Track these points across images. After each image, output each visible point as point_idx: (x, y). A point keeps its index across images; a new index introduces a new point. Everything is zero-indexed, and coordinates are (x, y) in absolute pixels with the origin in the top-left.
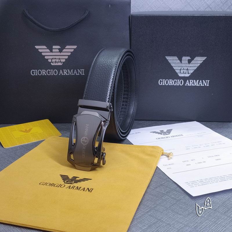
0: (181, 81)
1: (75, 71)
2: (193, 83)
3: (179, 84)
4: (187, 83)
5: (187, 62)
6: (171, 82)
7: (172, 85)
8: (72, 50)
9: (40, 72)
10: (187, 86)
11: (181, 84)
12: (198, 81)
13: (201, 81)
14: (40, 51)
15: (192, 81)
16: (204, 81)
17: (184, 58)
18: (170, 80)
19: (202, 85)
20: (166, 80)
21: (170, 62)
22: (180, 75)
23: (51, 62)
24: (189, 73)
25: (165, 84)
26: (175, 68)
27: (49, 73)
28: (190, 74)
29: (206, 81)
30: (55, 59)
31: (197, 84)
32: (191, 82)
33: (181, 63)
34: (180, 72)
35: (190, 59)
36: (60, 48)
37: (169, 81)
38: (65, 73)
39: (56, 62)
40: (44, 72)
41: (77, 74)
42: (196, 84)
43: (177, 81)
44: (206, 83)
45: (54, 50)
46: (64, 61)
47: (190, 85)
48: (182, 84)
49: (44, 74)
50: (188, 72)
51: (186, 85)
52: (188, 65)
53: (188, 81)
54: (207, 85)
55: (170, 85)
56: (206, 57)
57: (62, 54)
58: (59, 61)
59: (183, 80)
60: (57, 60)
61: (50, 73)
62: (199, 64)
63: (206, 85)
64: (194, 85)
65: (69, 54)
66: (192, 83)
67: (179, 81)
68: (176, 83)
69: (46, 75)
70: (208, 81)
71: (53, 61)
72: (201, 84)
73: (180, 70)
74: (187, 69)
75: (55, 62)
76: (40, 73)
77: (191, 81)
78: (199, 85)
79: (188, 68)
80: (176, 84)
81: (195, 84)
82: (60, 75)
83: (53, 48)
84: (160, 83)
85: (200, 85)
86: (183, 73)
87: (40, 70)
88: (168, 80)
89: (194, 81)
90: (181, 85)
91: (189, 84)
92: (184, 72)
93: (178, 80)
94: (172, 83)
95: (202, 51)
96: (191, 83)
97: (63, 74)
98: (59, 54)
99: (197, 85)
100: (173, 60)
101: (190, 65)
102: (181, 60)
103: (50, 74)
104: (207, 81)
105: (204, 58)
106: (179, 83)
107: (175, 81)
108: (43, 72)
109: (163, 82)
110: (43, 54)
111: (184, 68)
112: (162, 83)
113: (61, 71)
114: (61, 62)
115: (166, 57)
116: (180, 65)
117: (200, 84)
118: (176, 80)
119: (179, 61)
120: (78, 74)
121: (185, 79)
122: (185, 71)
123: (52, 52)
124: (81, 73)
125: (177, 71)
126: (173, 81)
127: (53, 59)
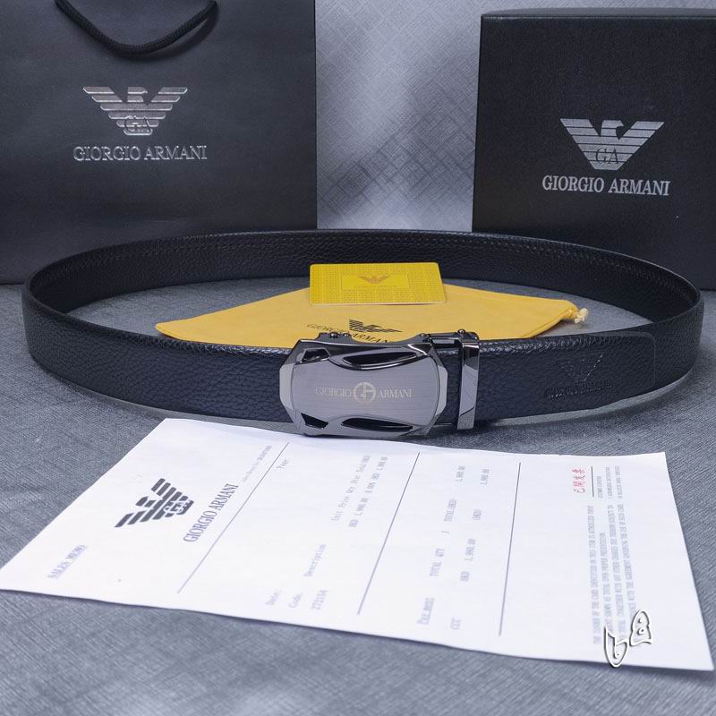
0: (599, 183)
2: (628, 187)
3: (593, 188)
5: (614, 133)
10: (613, 195)
11: (599, 188)
12: (640, 182)
13: (648, 182)
15: (625, 183)
16: (655, 182)
22: (596, 166)
24: (617, 162)
28: (622, 164)
29: (662, 182)
34: (597, 157)
35: (622, 125)
42: (635, 191)
43: (589, 181)
44: (662, 188)
47: (621, 192)
51: (610, 191)
53: (615, 181)
54: (664, 192)
59: (604, 179)
62: (645, 139)
63: (661, 194)
67: (594, 181)
70: (667, 183)
72: (649, 189)
73: (597, 153)
74: (615, 152)
77: (622, 181)
78: (643, 193)
79: (617, 148)
85: (646, 192)
86: (604, 161)
92: (607, 159)
95: (652, 108)
96: (621, 188)
104: (665, 184)
106: (593, 186)
116: (596, 140)
117: (645, 189)
118: (586, 179)
121: (608, 176)
125: (590, 157)
126: (578, 179)
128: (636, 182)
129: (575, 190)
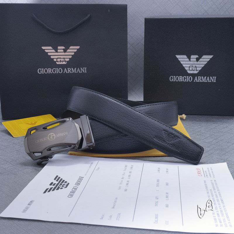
1: (78, 69)
4: (195, 80)
6: (181, 79)
7: (182, 81)
8: (76, 50)
9: (46, 70)
14: (46, 51)
18: (180, 77)
20: (176, 77)
21: (180, 60)
23: (56, 62)
26: (184, 66)
27: (54, 72)
30: (60, 58)
31: (204, 81)
33: (190, 61)
36: (65, 48)
38: (69, 71)
39: (61, 61)
40: (49, 71)
46: (68, 60)
48: (191, 81)
49: (50, 72)
50: (196, 69)
55: (180, 81)
56: (213, 56)
58: (64, 60)
60: (62, 60)
64: (202, 81)
65: (73, 54)
68: (186, 79)
71: (59, 60)
75: (59, 61)
76: (46, 71)
80: (185, 81)
82: (64, 73)
83: (58, 48)
84: (171, 80)
88: (178, 77)
89: (202, 78)
91: (198, 80)
93: (188, 77)
94: (182, 79)
97: (67, 72)
100: (182, 59)
103: (56, 72)
105: (211, 57)
107: (185, 77)
109: (173, 78)
110: (49, 54)
111: (192, 66)
112: (172, 79)
113: (65, 69)
114: (66, 61)
115: (176, 56)
122: (194, 68)
123: (58, 52)
124: (83, 71)
127: (58, 58)
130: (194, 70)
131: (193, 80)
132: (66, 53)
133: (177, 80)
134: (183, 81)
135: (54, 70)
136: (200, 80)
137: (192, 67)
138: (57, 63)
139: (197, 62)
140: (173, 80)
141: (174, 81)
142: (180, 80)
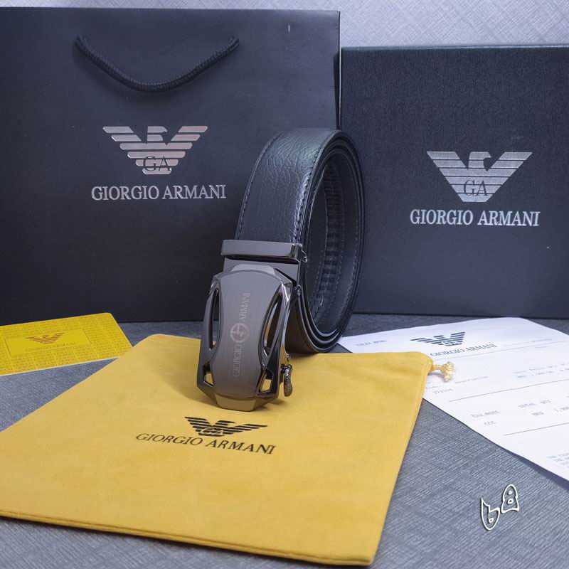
0: (468, 214)
1: (203, 188)
2: (498, 219)
3: (462, 221)
4: (481, 220)
5: (481, 165)
6: (441, 217)
8: (196, 138)
9: (114, 191)
10: (483, 226)
11: (468, 221)
12: (509, 213)
13: (517, 214)
14: (115, 138)
15: (494, 215)
16: (525, 213)
17: (474, 156)
18: (439, 211)
19: (522, 223)
20: (429, 212)
21: (438, 165)
22: (465, 198)
23: (141, 168)
24: (486, 194)
25: (425, 221)
26: (450, 181)
27: (137, 195)
28: (490, 196)
29: (532, 213)
30: (154, 158)
31: (507, 223)
32: (491, 218)
33: (467, 168)
34: (465, 190)
35: (489, 157)
36: (166, 131)
37: (437, 213)
38: (178, 193)
39: (155, 167)
40: (124, 193)
41: (207, 197)
42: (504, 223)
43: (457, 214)
44: (531, 219)
45: (150, 138)
46: (175, 163)
47: (491, 224)
48: (470, 223)
49: (125, 197)
50: (485, 190)
51: (480, 224)
52: (484, 173)
53: (484, 213)
54: (533, 223)
55: (439, 223)
56: (530, 153)
57: (170, 146)
58: (164, 164)
60: (158, 163)
61: (140, 193)
62: (513, 171)
63: (531, 224)
64: (500, 224)
65: (189, 146)
66: (494, 218)
67: (462, 214)
68: (455, 219)
69: (128, 198)
70: (537, 213)
71: (149, 163)
72: (519, 221)
73: (465, 185)
74: (483, 184)
75: (152, 167)
76: (114, 193)
77: (491, 212)
78: (513, 224)
79: (485, 179)
80: (454, 222)
81: (502, 222)
83: (148, 132)
84: (415, 220)
85: (516, 223)
86: (473, 193)
87: (116, 188)
88: (434, 211)
89: (499, 214)
90: (466, 224)
91: (488, 222)
92: (475, 192)
93: (460, 212)
94: (445, 218)
95: (519, 138)
96: (491, 220)
97: (171, 197)
98: (163, 146)
99: (509, 224)
100: (446, 161)
101: (491, 173)
102: (465, 161)
103: (140, 197)
104: (534, 215)
105: (526, 156)
106: (462, 218)
107: (452, 213)
108: (122, 190)
109: (421, 216)
110: (124, 147)
111: (474, 182)
112: (418, 218)
113: (168, 188)
114: (168, 167)
115: (429, 153)
116: (465, 172)
117: (515, 220)
118: (455, 212)
119: (460, 164)
120: (209, 196)
121: (477, 208)
122: (477, 187)
123: (147, 142)
124: (217, 195)
125: (458, 189)
126: (447, 213)
127: (147, 158)
128: (505, 214)
129: (444, 223)
130: (478, 194)
131: (476, 219)
132: (169, 144)
133: (431, 220)
134: (447, 223)
135: (137, 191)
136: (495, 220)
137: (474, 185)
138: (144, 171)
139: (487, 170)
140: (421, 220)
141: (423, 222)
142: (439, 220)
